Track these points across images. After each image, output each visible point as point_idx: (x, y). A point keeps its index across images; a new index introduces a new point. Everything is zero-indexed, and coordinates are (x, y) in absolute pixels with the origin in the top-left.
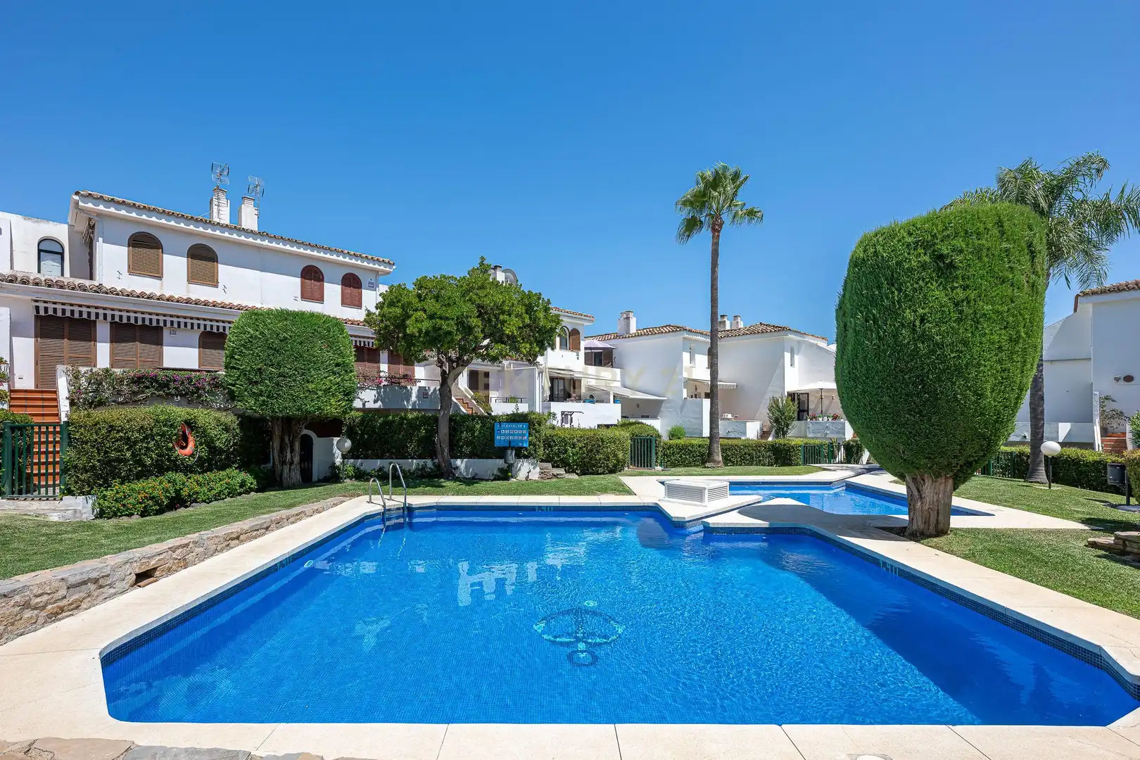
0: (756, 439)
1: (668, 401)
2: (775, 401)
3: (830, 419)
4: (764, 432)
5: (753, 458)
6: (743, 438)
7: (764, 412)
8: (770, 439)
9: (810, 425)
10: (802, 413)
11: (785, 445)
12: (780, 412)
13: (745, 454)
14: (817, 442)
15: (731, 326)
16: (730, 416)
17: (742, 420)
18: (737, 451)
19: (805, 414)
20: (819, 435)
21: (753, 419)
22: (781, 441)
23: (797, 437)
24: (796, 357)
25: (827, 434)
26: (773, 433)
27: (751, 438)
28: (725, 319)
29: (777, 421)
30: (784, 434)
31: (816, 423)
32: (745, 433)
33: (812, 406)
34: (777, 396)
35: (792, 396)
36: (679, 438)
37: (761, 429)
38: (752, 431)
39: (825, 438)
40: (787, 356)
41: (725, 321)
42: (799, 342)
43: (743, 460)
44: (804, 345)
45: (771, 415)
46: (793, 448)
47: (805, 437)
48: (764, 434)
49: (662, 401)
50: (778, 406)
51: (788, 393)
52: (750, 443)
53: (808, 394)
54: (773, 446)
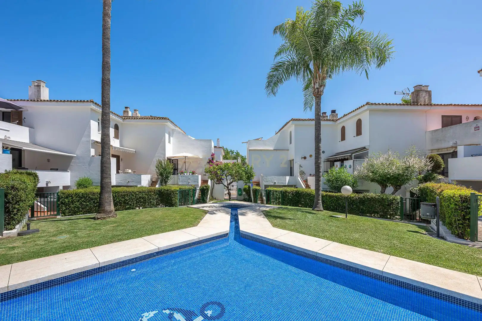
0: (148, 186)
1: (77, 158)
2: (160, 162)
3: (191, 174)
4: (153, 182)
5: (145, 200)
6: (139, 186)
7: (153, 168)
8: (157, 186)
9: (180, 177)
10: (175, 170)
11: (167, 190)
12: (164, 169)
13: (140, 198)
14: (187, 187)
15: (132, 114)
16: (130, 171)
17: (138, 174)
18: (133, 196)
19: (176, 171)
20: (185, 183)
21: (146, 173)
22: (165, 187)
23: (174, 185)
24: (171, 138)
25: (189, 182)
26: (159, 182)
27: (144, 186)
28: (128, 110)
29: (161, 174)
30: (166, 182)
31: (183, 176)
32: (140, 183)
33: (179, 167)
34: (161, 159)
35: (169, 159)
36: (86, 187)
37: (151, 179)
38: (145, 181)
39: (188, 185)
40: (167, 136)
41: (128, 111)
42: (173, 130)
43: (138, 202)
44: (175, 133)
45: (158, 171)
46: (173, 192)
47: (177, 184)
48: (153, 183)
49: (72, 157)
50: (162, 165)
51: (167, 158)
52: (144, 189)
53: (178, 160)
54: (159, 191)
